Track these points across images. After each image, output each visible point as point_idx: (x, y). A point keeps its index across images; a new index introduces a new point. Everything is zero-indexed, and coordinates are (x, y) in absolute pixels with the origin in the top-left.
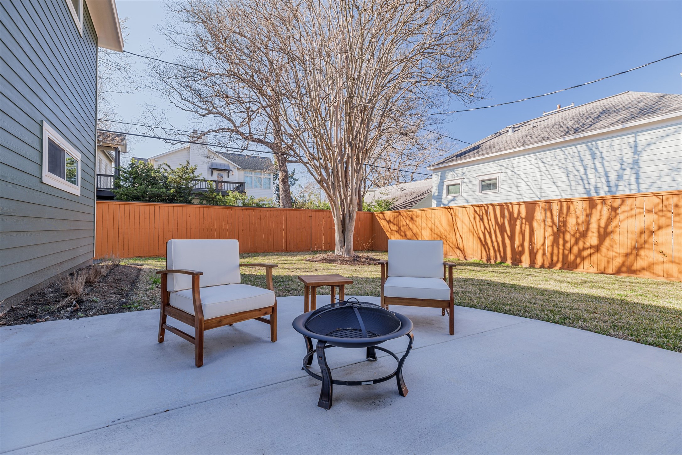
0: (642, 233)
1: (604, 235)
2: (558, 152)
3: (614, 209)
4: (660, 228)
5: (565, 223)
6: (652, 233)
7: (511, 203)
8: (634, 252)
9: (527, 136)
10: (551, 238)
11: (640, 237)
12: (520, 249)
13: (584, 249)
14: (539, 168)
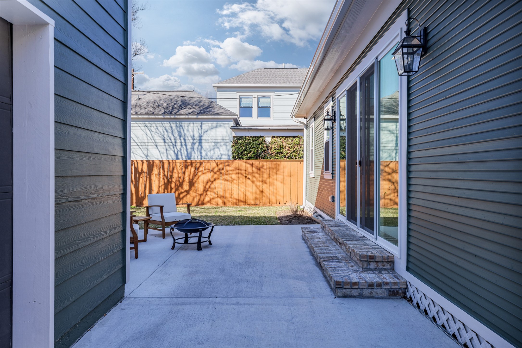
0: (207, 182)
1: (192, 184)
2: (159, 124)
3: (197, 169)
4: (215, 180)
5: (171, 177)
6: (212, 182)
7: (136, 161)
8: (205, 194)
9: (136, 106)
10: (163, 187)
11: (207, 185)
12: (142, 195)
13: (182, 193)
14: (146, 133)
